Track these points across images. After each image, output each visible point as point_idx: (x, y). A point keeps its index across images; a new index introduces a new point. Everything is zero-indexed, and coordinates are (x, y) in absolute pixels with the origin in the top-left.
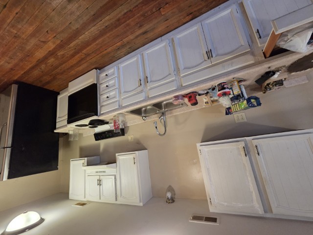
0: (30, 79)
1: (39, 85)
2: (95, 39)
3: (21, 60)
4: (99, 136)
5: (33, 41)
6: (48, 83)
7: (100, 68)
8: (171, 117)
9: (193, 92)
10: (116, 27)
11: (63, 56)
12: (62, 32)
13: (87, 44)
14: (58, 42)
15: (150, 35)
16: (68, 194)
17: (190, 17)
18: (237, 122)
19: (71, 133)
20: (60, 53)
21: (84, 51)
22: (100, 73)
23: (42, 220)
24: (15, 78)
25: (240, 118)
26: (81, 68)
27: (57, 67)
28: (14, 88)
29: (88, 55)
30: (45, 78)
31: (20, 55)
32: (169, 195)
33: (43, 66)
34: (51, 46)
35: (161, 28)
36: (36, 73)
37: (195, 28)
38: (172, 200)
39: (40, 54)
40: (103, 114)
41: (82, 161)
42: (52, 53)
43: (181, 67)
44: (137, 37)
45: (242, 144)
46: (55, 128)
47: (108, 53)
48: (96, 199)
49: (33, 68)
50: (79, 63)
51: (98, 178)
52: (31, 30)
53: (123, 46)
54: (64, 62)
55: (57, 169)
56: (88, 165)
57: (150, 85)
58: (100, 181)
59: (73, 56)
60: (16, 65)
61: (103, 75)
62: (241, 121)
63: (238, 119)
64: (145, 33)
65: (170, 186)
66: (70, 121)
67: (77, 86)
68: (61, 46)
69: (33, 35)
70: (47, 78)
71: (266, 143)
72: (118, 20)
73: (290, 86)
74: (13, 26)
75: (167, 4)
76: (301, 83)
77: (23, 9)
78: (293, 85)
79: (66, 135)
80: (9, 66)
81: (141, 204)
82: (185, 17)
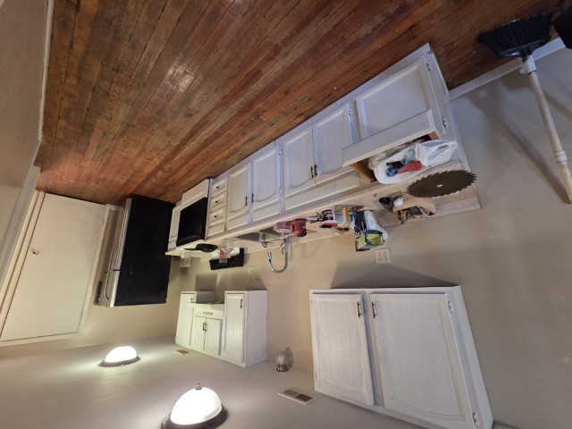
0: (143, 192)
1: (153, 197)
2: (198, 151)
3: (132, 176)
4: (215, 264)
5: (140, 160)
6: (162, 194)
7: (214, 176)
8: (298, 245)
9: (297, 220)
10: (216, 138)
11: (170, 169)
12: (164, 149)
13: (191, 156)
14: (163, 158)
15: (260, 140)
16: (174, 336)
17: (303, 117)
18: (378, 262)
19: (183, 257)
20: (167, 167)
21: (191, 163)
22: (213, 184)
23: (138, 359)
24: (130, 191)
25: (382, 257)
26: (191, 179)
27: (167, 179)
28: (129, 201)
29: (195, 166)
30: (157, 190)
31: (131, 172)
32: (281, 360)
33: (153, 180)
34: (157, 161)
35: (270, 132)
36: (148, 186)
37: (305, 133)
38: (285, 368)
39: (148, 169)
40: (210, 237)
41: (192, 296)
42: (159, 168)
43: (287, 184)
44: (244, 143)
45: (358, 298)
46: (167, 250)
47: (218, 162)
48: (200, 349)
49: (144, 181)
50: (189, 174)
51: (203, 320)
52: (136, 151)
53: (232, 154)
54: (173, 175)
55: (165, 302)
56: (197, 302)
57: (256, 206)
58: (205, 324)
59: (180, 168)
60: (129, 180)
61: (215, 186)
62: (384, 262)
63: (380, 259)
64: (252, 139)
65: (288, 348)
66: (179, 244)
67: (189, 199)
68: (166, 160)
69: (139, 155)
70: (159, 190)
71: (390, 301)
72: (216, 132)
73: (454, 212)
74: (122, 151)
75: (264, 112)
76: (469, 209)
77: (128, 138)
78: (457, 211)
79: (177, 258)
80: (124, 181)
81: (244, 365)
82: (295, 119)
